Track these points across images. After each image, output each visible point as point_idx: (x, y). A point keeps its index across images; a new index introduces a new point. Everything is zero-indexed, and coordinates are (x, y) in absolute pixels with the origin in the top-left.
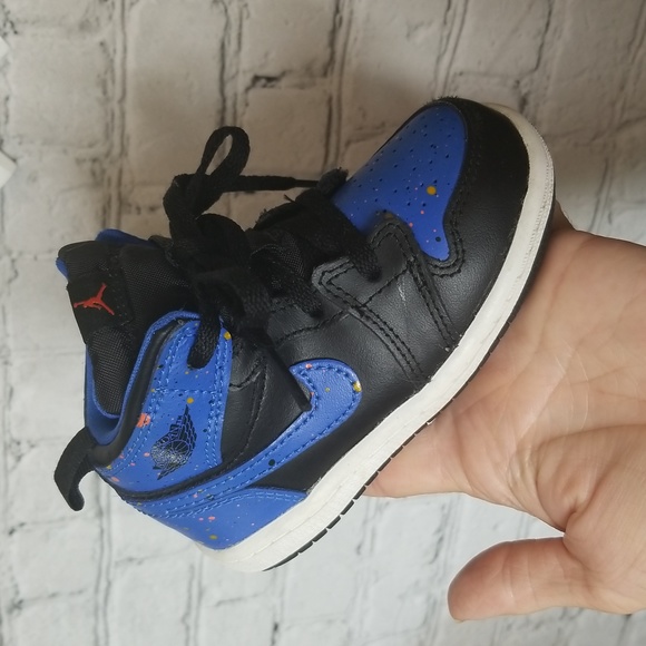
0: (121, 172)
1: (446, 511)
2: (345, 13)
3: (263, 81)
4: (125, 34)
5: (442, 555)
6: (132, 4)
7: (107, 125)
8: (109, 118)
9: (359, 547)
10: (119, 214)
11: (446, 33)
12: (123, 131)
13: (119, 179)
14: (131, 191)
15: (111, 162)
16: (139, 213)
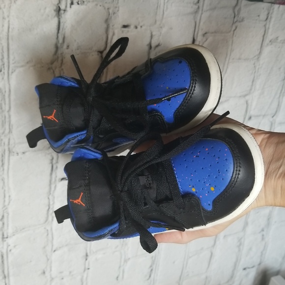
0: (9, 139)
1: (154, 258)
4: (9, 84)
5: (152, 276)
6: (12, 72)
7: (3, 121)
8: (4, 119)
9: (117, 277)
10: (9, 156)
12: (10, 123)
13: (9, 142)
14: (14, 147)
15: (5, 136)
16: (18, 155)
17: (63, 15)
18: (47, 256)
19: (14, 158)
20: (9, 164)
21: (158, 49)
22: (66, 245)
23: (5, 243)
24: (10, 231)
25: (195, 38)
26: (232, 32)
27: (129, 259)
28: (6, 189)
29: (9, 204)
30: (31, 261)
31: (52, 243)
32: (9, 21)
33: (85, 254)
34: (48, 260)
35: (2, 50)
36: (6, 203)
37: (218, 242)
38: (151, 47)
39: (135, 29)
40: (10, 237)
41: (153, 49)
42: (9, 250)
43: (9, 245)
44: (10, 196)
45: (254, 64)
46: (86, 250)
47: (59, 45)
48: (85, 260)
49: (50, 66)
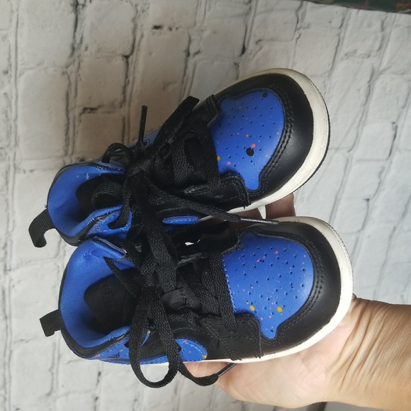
0: (15, 154)
2: (131, 78)
3: (89, 110)
4: (17, 89)
6: (20, 75)
7: (8, 132)
8: (9, 128)
10: (14, 173)
11: (183, 87)
12: (16, 135)
13: (15, 157)
14: (21, 163)
15: (10, 149)
16: (25, 173)
17: (81, 11)
19: (19, 177)
20: (14, 184)
21: (197, 57)
23: (7, 276)
24: (13, 262)
25: (246, 46)
26: (294, 41)
28: (10, 212)
29: (13, 230)
30: (37, 302)
32: (18, 15)
35: (10, 48)
36: (10, 229)
38: (188, 54)
39: (168, 32)
40: (14, 270)
41: (191, 56)
42: (11, 285)
43: (12, 280)
44: (14, 221)
45: (324, 82)
47: (76, 46)
49: (65, 70)
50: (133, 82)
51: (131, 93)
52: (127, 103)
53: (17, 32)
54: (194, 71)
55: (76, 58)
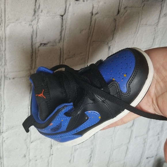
0: (5, 69)
1: (92, 149)
2: (64, 27)
3: (43, 45)
4: (5, 34)
5: (91, 161)
6: (7, 26)
7: (1, 57)
9: (70, 161)
10: (4, 80)
11: (90, 32)
12: (5, 59)
13: (4, 71)
14: (8, 74)
15: (2, 67)
16: (10, 80)
18: (27, 146)
19: (7, 82)
20: (4, 85)
21: (97, 16)
22: (39, 139)
23: (1, 136)
24: (4, 128)
25: (120, 10)
26: (142, 8)
27: (77, 149)
28: (2, 101)
29: (4, 111)
30: (17, 149)
31: (30, 137)
33: (50, 145)
34: (28, 148)
35: (1, 11)
36: (2, 110)
37: (131, 141)
38: (92, 14)
39: (83, 2)
40: (4, 132)
41: (94, 15)
42: (3, 140)
43: (4, 138)
44: (4, 106)
45: (155, 28)
46: (51, 143)
47: (36, 10)
48: (50, 149)
49: (31, 23)
50: (65, 29)
51: (64, 35)
52: (62, 40)
53: (5, 2)
54: (95, 23)
55: (36, 17)
